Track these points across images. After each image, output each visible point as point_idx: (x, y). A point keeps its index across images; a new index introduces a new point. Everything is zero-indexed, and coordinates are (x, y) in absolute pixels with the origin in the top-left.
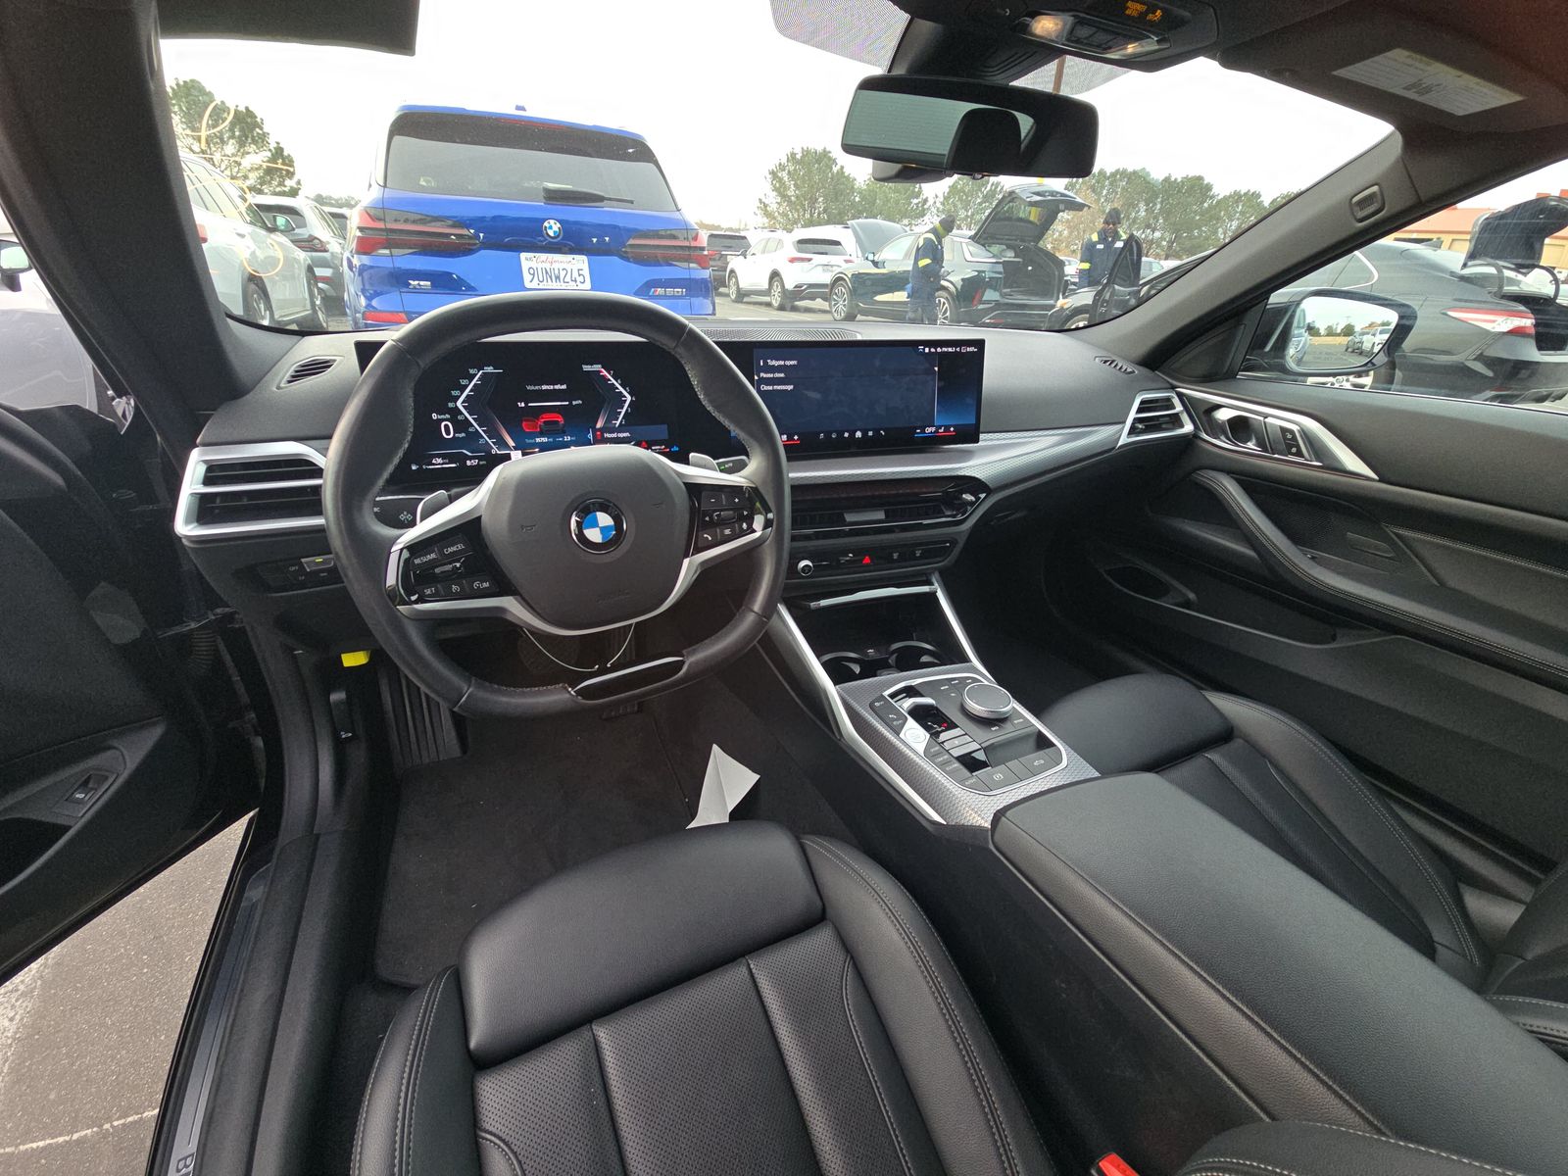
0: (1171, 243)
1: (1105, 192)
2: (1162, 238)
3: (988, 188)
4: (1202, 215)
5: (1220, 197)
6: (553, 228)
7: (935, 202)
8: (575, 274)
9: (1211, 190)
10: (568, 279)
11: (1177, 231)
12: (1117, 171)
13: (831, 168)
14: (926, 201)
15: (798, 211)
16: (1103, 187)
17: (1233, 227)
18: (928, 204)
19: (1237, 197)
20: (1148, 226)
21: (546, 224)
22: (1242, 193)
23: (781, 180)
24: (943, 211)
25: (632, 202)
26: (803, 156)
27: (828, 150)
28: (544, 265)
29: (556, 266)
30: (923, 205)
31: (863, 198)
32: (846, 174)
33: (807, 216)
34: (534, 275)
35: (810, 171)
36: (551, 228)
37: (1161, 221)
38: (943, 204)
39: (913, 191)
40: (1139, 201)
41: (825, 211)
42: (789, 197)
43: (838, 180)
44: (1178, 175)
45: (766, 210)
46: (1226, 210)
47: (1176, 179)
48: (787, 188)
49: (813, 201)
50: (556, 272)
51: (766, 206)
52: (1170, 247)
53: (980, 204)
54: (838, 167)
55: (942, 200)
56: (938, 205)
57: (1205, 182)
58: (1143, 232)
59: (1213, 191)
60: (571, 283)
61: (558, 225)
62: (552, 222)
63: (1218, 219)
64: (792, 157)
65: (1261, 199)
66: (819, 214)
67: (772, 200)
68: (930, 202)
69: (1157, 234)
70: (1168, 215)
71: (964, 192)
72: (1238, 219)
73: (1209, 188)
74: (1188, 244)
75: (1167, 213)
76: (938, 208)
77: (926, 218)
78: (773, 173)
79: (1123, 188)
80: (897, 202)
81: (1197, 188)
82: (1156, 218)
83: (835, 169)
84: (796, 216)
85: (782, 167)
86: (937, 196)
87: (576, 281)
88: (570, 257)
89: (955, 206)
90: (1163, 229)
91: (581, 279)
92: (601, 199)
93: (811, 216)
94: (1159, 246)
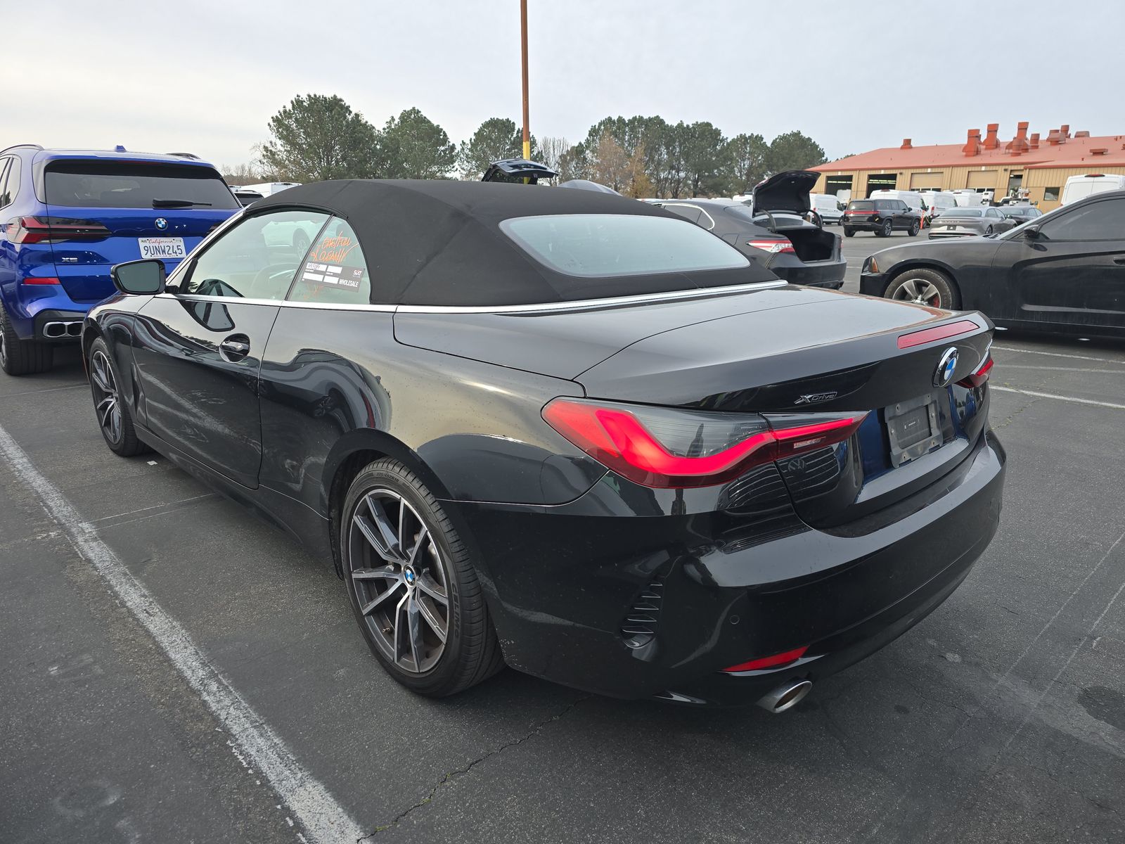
0: (696, 181)
1: (627, 138)
2: (687, 178)
3: (515, 135)
4: (717, 156)
5: (729, 140)
6: (162, 223)
7: (463, 149)
8: (175, 249)
9: (720, 135)
10: (171, 252)
11: (698, 171)
12: (635, 118)
13: (345, 117)
14: (453, 148)
15: (311, 159)
16: (624, 133)
17: (746, 166)
18: (456, 151)
19: (743, 140)
20: (672, 168)
21: (157, 221)
22: (747, 136)
23: (288, 128)
24: (473, 157)
25: (211, 205)
26: (311, 104)
27: (339, 97)
28: (154, 244)
29: (162, 245)
30: (451, 153)
31: (385, 146)
32: (363, 122)
33: (324, 164)
34: (148, 251)
35: (320, 121)
36: (160, 223)
37: (683, 163)
38: (471, 150)
39: (438, 139)
40: (659, 145)
41: (344, 158)
42: (300, 145)
43: (354, 128)
44: (689, 122)
45: (275, 159)
46: (737, 151)
47: (688, 126)
48: (296, 136)
49: (328, 150)
50: (163, 248)
51: (273, 154)
52: (696, 186)
53: (509, 150)
54: (353, 115)
55: (469, 147)
56: (467, 151)
57: (714, 128)
58: (669, 173)
59: (722, 135)
60: (173, 254)
61: (165, 221)
62: (161, 219)
63: (731, 159)
64: (298, 104)
65: (764, 141)
66: (337, 162)
67: (279, 146)
68: (458, 148)
69: (682, 174)
70: (687, 158)
71: (491, 139)
72: (749, 159)
73: (718, 132)
74: (710, 182)
75: (686, 155)
76: (467, 155)
77: (456, 164)
78: (276, 120)
79: (643, 134)
80: (423, 150)
81: (706, 133)
82: (678, 160)
83: (350, 117)
84: (310, 163)
85: (287, 114)
86: (464, 143)
87: (176, 253)
88: (171, 239)
89: (484, 152)
90: (686, 170)
91: (180, 251)
92: (191, 204)
93: (329, 163)
94: (686, 185)
